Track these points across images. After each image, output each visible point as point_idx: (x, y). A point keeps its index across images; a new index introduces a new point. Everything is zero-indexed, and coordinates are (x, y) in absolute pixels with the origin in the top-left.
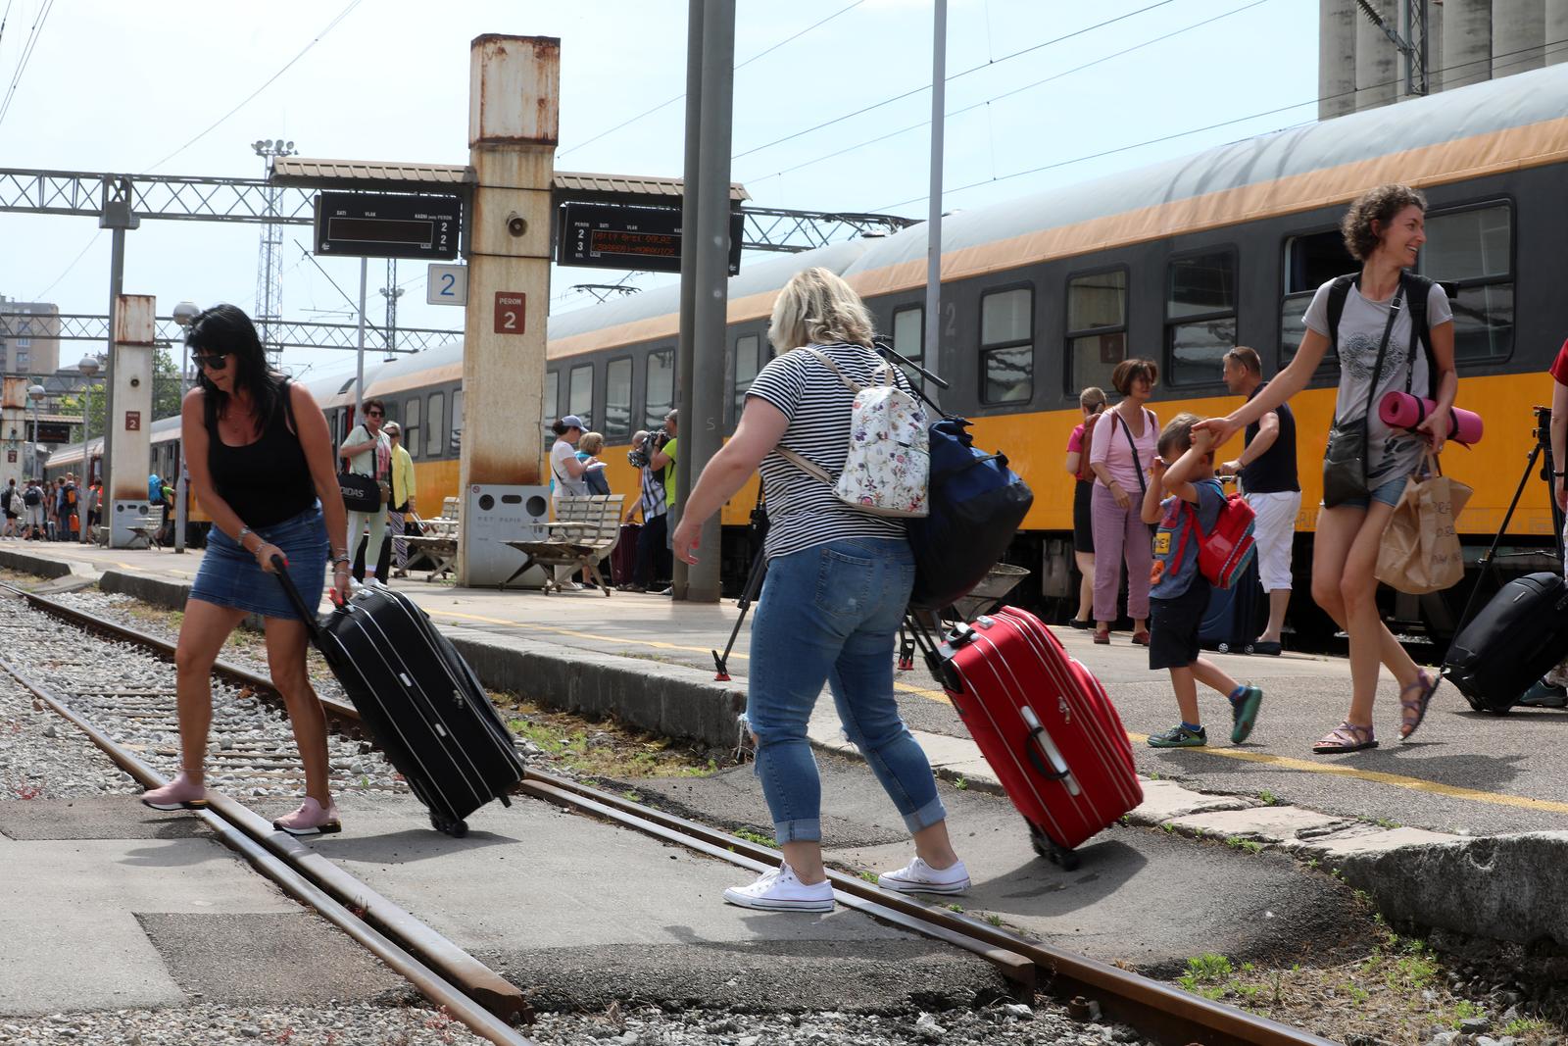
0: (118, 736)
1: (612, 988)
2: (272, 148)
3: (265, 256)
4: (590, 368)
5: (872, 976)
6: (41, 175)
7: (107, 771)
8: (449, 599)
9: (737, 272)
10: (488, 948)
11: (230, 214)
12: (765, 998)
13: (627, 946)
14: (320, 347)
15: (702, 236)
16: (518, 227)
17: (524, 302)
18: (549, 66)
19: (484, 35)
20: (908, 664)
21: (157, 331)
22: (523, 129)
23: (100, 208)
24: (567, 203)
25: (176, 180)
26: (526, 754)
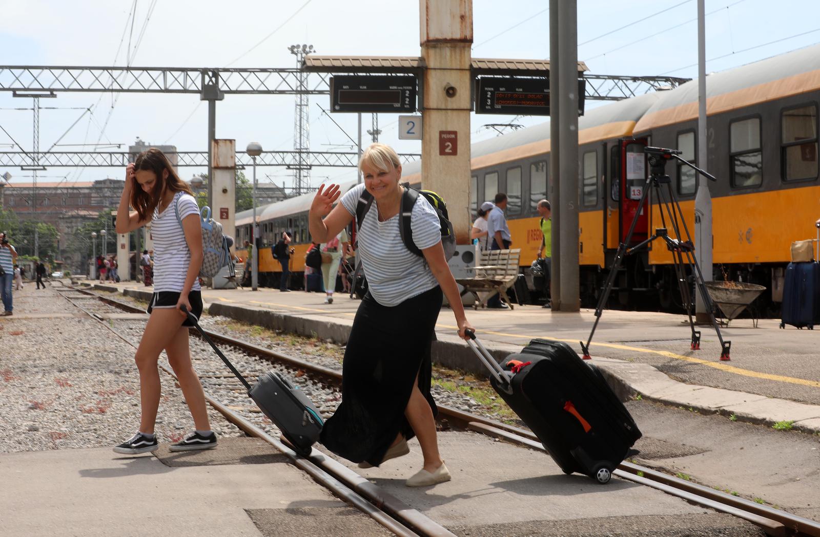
0: (226, 402)
2: (300, 49)
3: (299, 113)
4: (496, 174)
6: (164, 70)
7: (221, 423)
9: (582, 114)
10: (457, 525)
11: (277, 89)
14: (334, 166)
15: (562, 94)
16: (451, 92)
17: (456, 136)
20: (696, 347)
21: (237, 160)
22: (452, 34)
23: (200, 89)
24: (479, 77)
25: (245, 70)
26: (470, 406)
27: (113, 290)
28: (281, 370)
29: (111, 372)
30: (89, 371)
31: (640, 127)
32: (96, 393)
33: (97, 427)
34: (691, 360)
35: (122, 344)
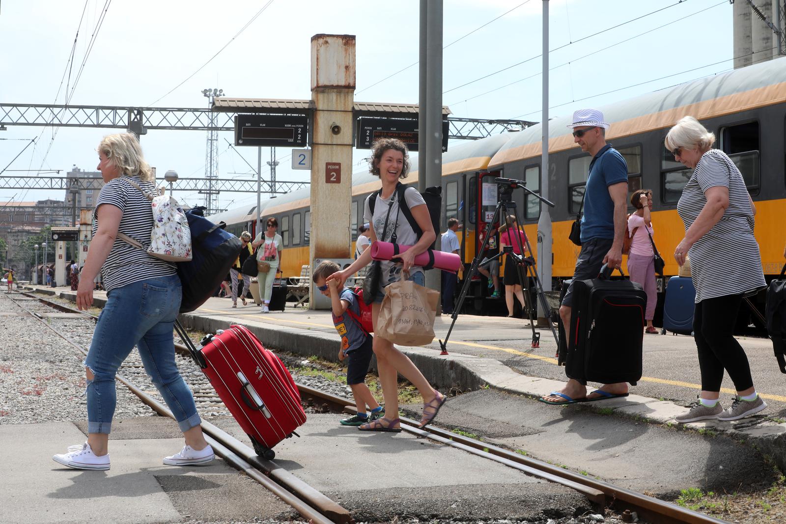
0: (143, 387)
1: (394, 509)
2: (212, 93)
3: (210, 146)
5: (524, 501)
6: (97, 108)
7: (138, 405)
8: (305, 316)
9: (446, 150)
10: (332, 490)
11: (192, 126)
12: (470, 513)
13: (401, 488)
14: (238, 191)
15: (428, 133)
16: (336, 130)
17: (340, 167)
18: (350, 49)
19: (317, 35)
20: (536, 346)
22: (338, 81)
23: (127, 124)
24: (360, 117)
25: (165, 109)
26: (347, 393)
27: (52, 294)
28: (190, 362)
29: (47, 361)
30: (29, 360)
31: (494, 162)
32: (34, 378)
33: (34, 406)
34: (531, 356)
35: (58, 338)
